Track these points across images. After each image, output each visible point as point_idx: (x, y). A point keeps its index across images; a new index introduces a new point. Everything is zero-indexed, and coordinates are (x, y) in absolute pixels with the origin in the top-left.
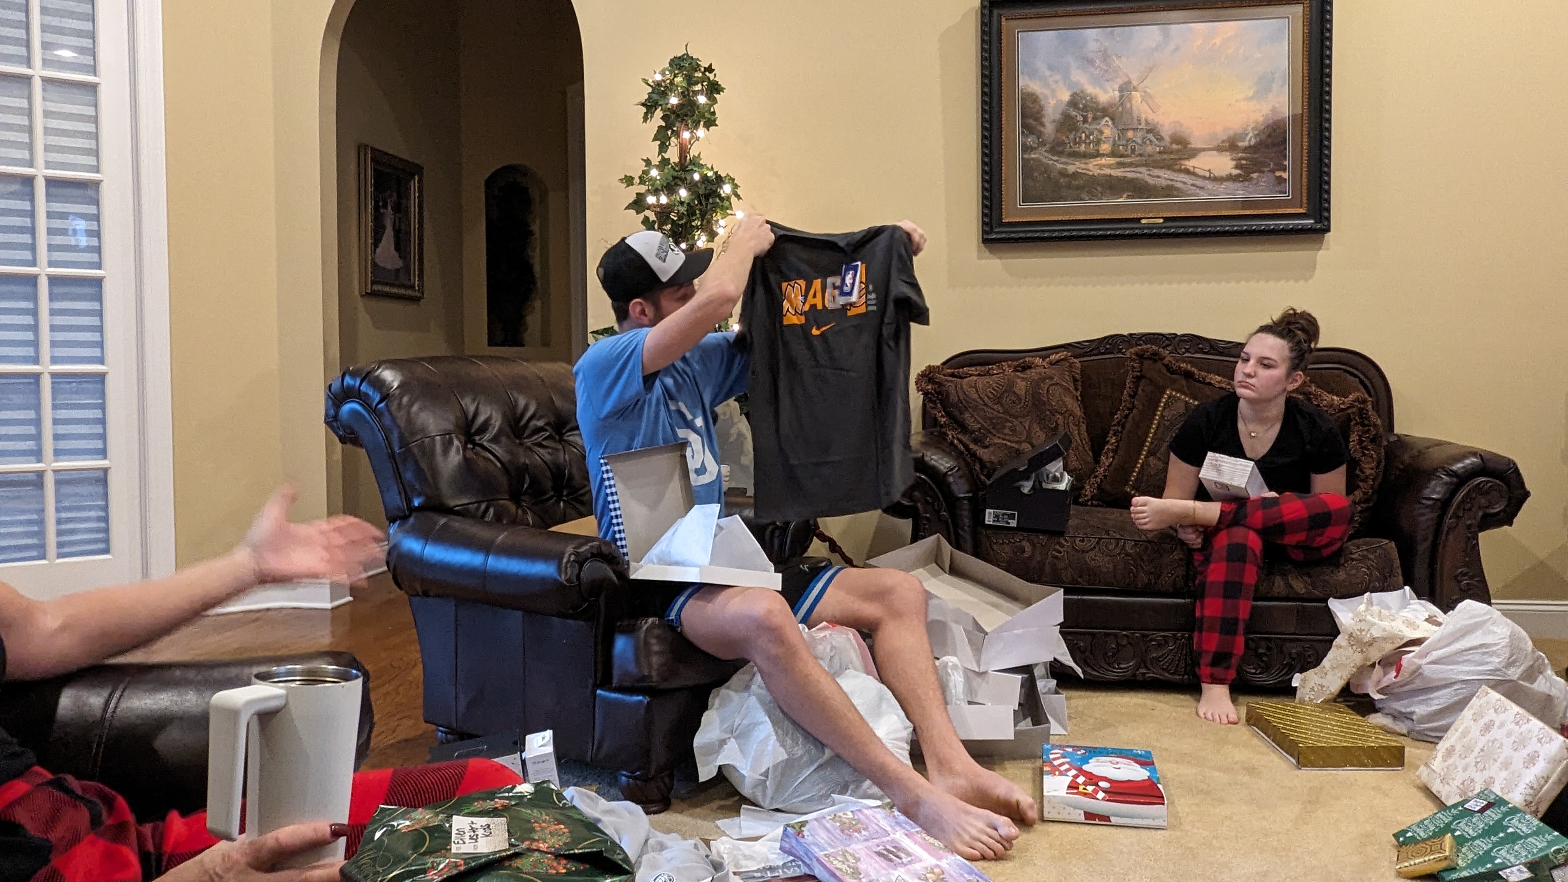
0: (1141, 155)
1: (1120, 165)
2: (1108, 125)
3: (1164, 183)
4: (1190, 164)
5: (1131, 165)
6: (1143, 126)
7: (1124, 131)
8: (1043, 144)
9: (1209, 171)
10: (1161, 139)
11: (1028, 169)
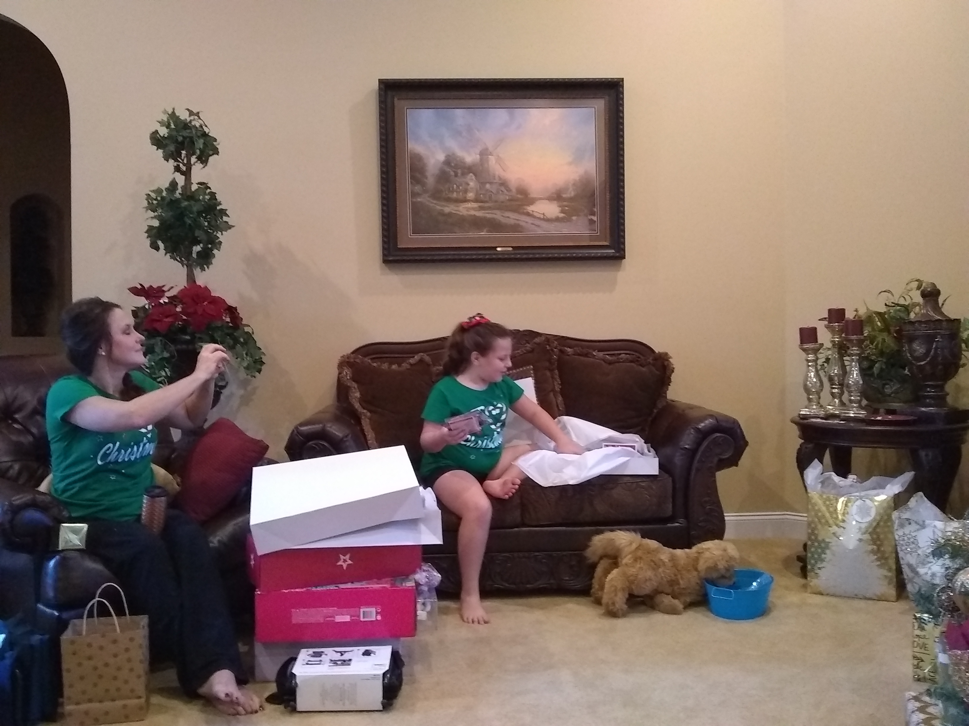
0: (496, 202)
1: (481, 208)
2: (472, 179)
3: (512, 222)
4: (530, 209)
5: (489, 208)
6: (497, 180)
7: (483, 184)
8: (425, 191)
9: (543, 214)
10: (509, 190)
11: (417, 209)
